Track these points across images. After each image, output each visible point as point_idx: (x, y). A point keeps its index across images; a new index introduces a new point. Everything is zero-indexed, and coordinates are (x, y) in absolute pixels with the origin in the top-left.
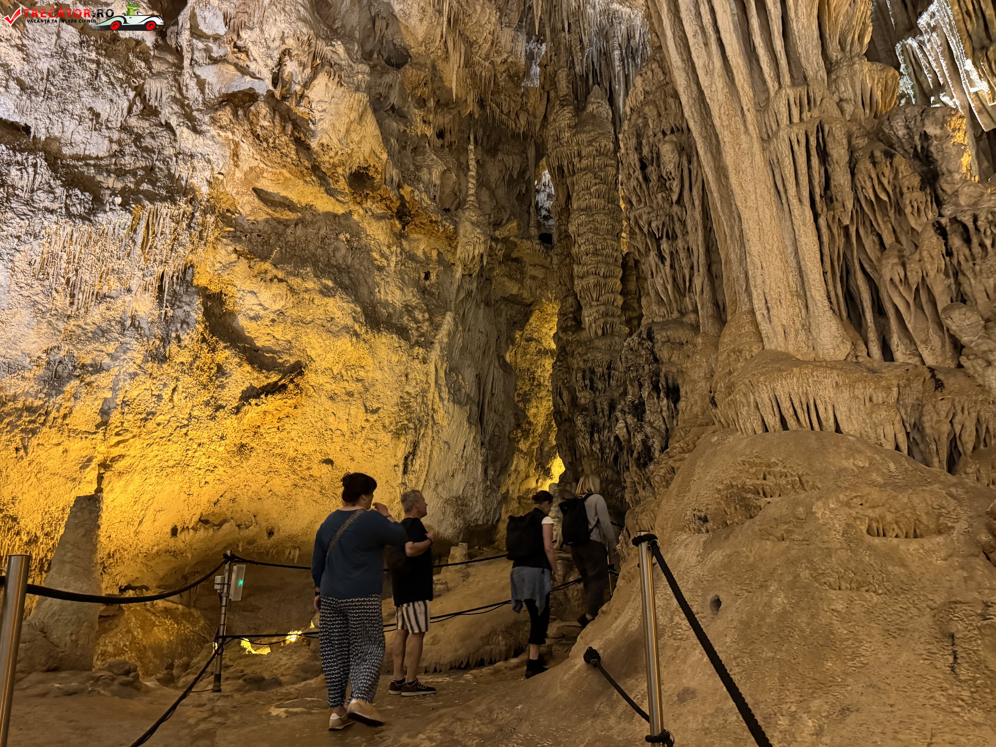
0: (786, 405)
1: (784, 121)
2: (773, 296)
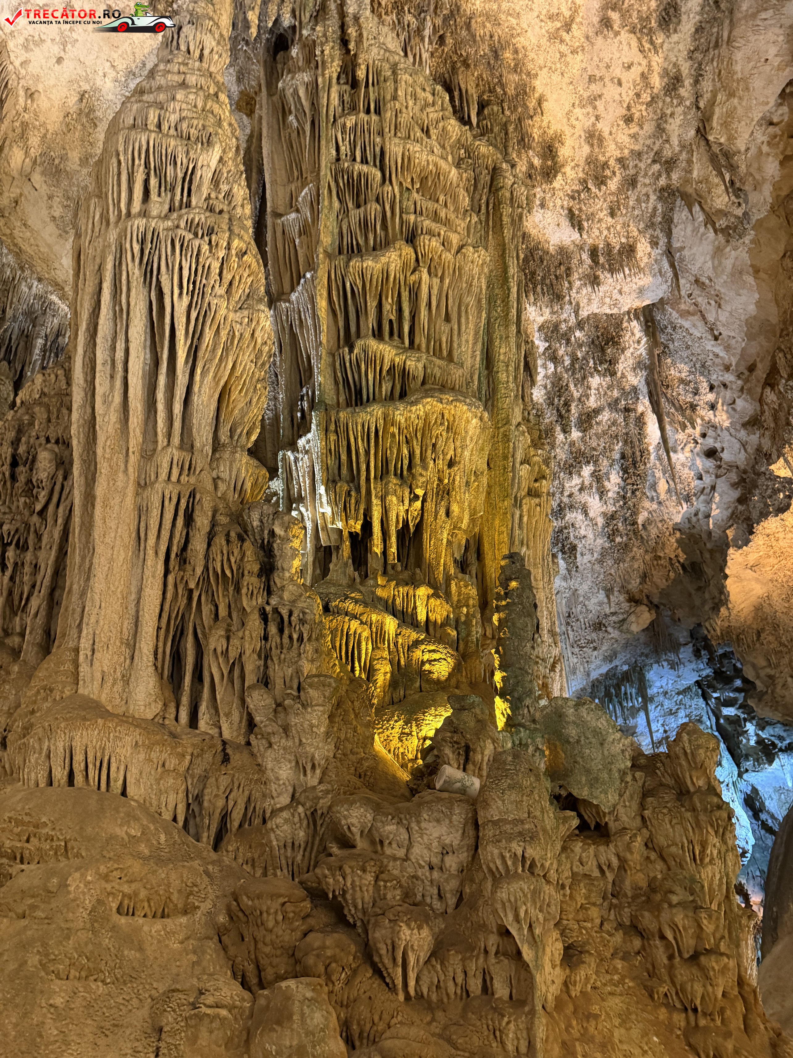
0: (79, 757)
1: (163, 476)
2: (102, 638)
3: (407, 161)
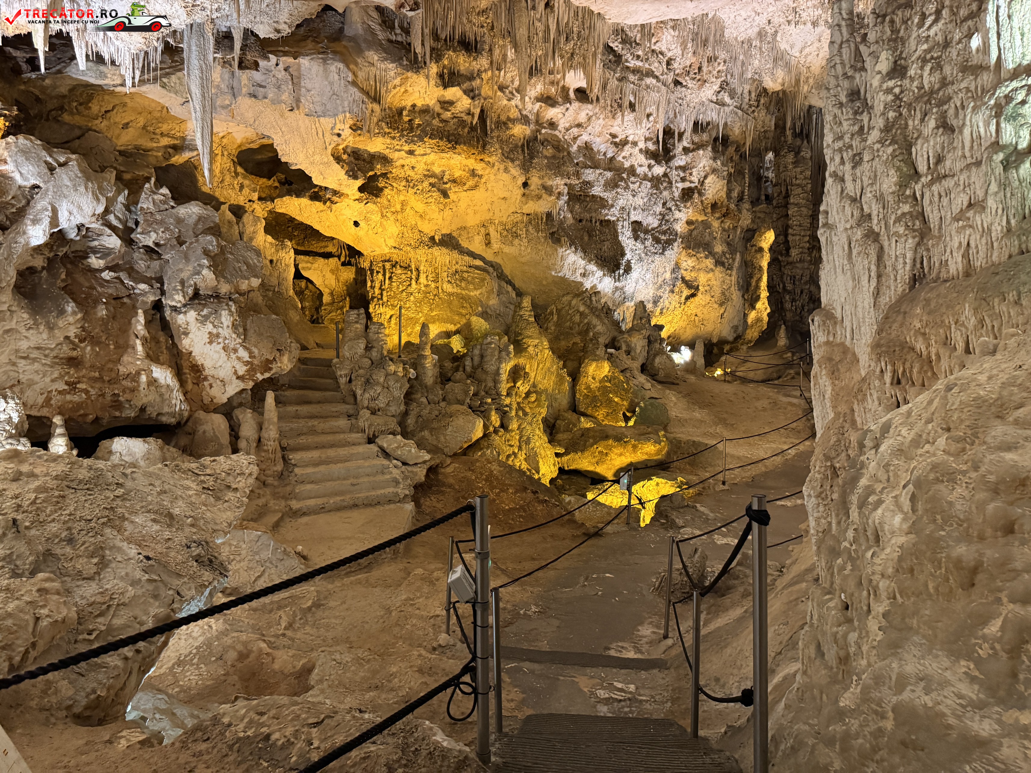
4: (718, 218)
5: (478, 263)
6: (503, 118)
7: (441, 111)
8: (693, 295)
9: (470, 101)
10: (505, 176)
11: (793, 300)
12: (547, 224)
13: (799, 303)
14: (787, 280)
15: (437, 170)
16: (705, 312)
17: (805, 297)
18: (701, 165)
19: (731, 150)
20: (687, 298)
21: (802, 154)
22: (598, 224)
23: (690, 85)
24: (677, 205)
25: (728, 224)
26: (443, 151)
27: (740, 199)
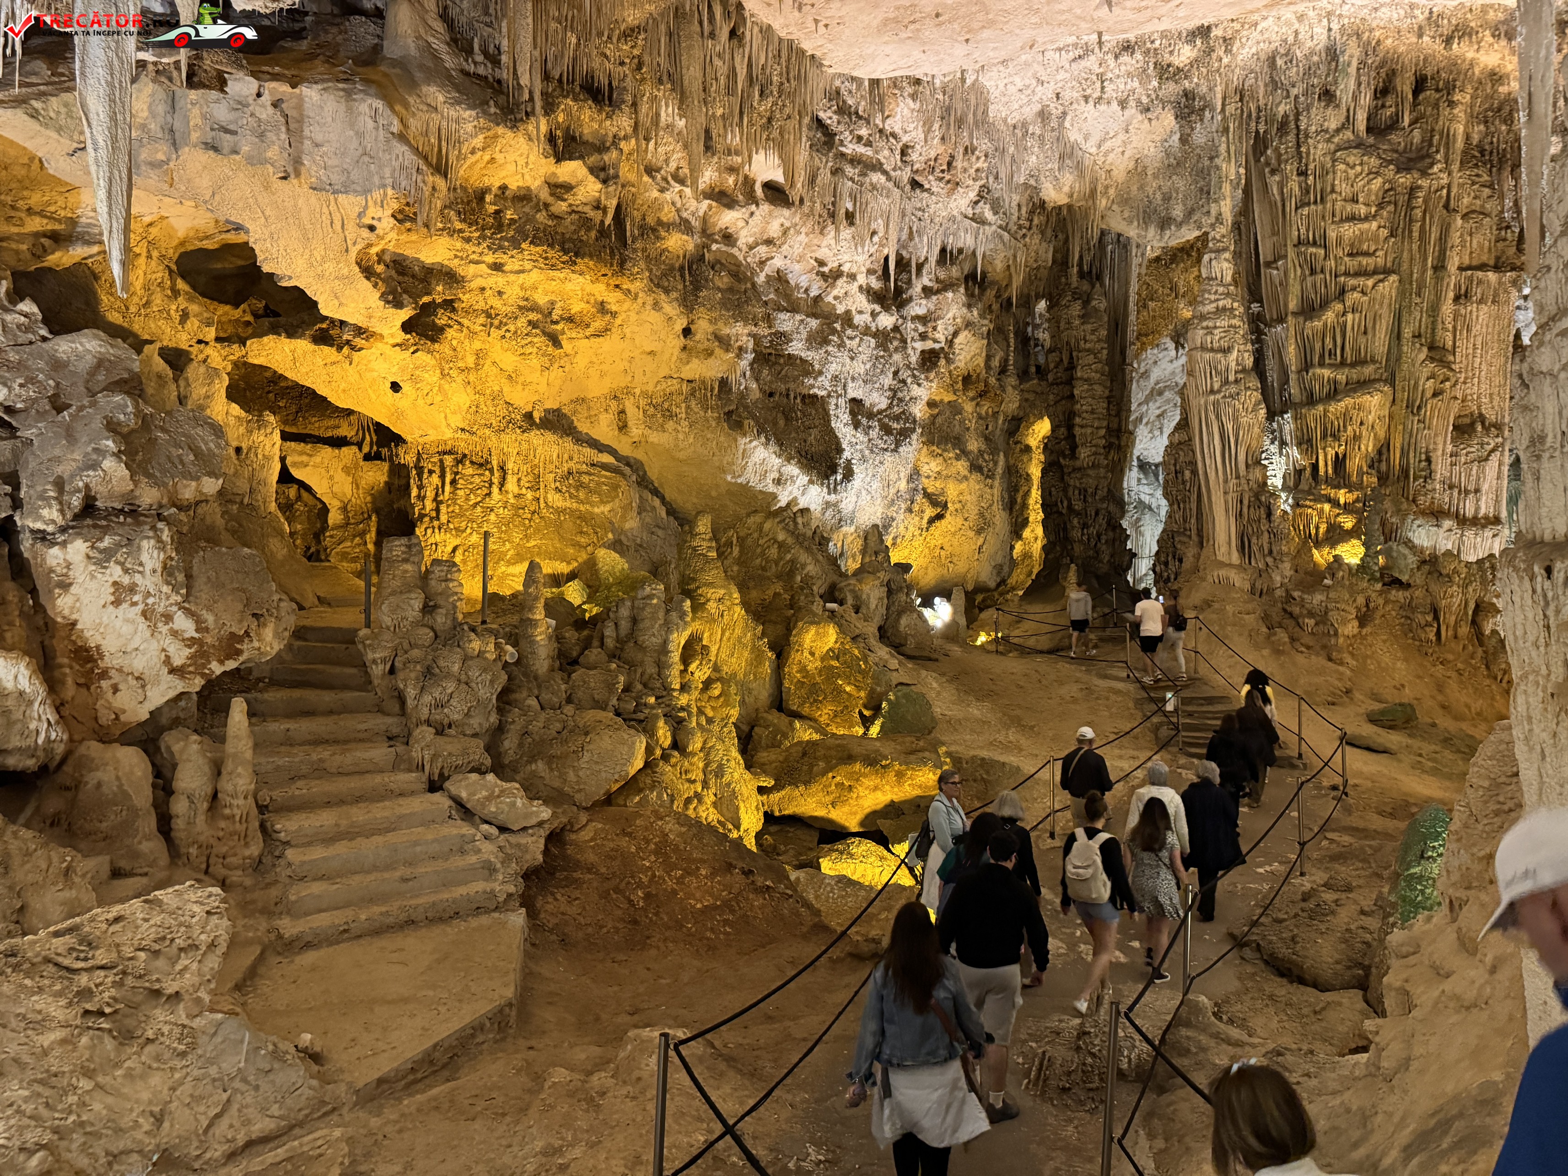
0: (1221, 577)
2: (1221, 544)
3: (1339, 240)
4: (972, 399)
5: (607, 458)
6: (651, 221)
7: (550, 200)
8: (939, 517)
9: (599, 186)
10: (654, 317)
11: (1085, 526)
12: (719, 397)
13: (1093, 531)
14: (1074, 495)
15: (541, 299)
16: (956, 543)
17: (1102, 521)
18: (950, 315)
19: (990, 293)
20: (931, 521)
21: (1094, 303)
22: (798, 400)
23: (934, 189)
24: (914, 376)
25: (986, 407)
26: (553, 267)
27: (1003, 371)
